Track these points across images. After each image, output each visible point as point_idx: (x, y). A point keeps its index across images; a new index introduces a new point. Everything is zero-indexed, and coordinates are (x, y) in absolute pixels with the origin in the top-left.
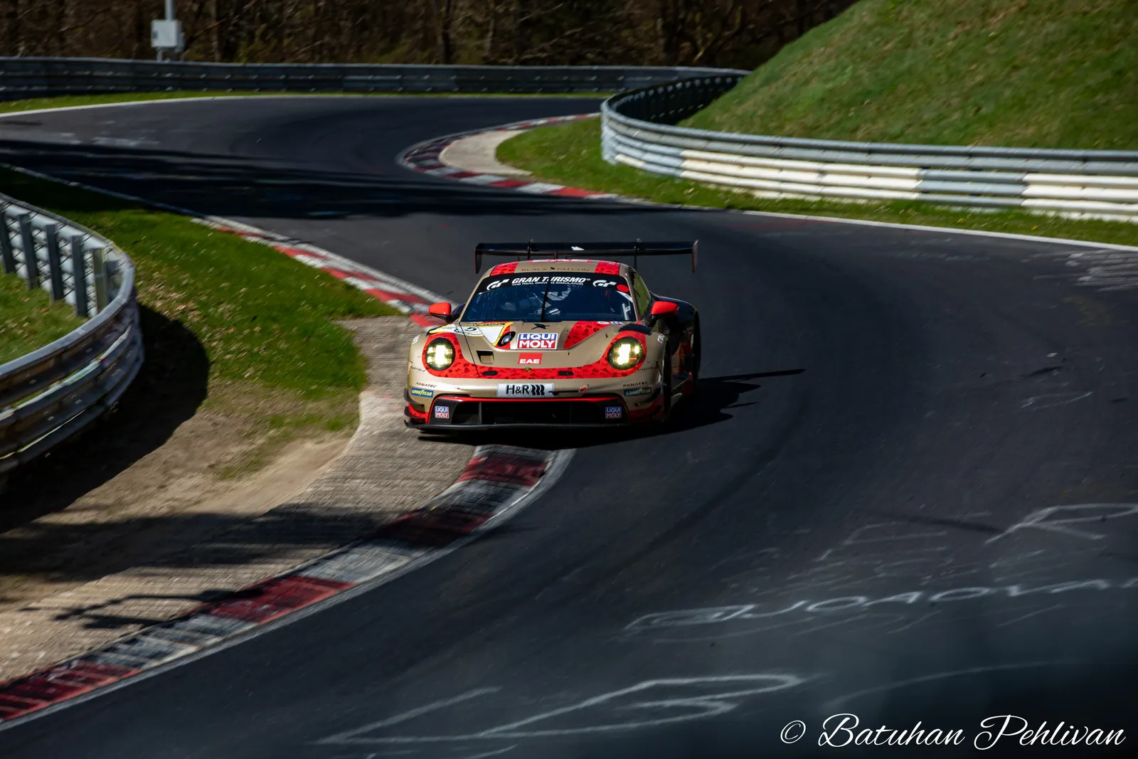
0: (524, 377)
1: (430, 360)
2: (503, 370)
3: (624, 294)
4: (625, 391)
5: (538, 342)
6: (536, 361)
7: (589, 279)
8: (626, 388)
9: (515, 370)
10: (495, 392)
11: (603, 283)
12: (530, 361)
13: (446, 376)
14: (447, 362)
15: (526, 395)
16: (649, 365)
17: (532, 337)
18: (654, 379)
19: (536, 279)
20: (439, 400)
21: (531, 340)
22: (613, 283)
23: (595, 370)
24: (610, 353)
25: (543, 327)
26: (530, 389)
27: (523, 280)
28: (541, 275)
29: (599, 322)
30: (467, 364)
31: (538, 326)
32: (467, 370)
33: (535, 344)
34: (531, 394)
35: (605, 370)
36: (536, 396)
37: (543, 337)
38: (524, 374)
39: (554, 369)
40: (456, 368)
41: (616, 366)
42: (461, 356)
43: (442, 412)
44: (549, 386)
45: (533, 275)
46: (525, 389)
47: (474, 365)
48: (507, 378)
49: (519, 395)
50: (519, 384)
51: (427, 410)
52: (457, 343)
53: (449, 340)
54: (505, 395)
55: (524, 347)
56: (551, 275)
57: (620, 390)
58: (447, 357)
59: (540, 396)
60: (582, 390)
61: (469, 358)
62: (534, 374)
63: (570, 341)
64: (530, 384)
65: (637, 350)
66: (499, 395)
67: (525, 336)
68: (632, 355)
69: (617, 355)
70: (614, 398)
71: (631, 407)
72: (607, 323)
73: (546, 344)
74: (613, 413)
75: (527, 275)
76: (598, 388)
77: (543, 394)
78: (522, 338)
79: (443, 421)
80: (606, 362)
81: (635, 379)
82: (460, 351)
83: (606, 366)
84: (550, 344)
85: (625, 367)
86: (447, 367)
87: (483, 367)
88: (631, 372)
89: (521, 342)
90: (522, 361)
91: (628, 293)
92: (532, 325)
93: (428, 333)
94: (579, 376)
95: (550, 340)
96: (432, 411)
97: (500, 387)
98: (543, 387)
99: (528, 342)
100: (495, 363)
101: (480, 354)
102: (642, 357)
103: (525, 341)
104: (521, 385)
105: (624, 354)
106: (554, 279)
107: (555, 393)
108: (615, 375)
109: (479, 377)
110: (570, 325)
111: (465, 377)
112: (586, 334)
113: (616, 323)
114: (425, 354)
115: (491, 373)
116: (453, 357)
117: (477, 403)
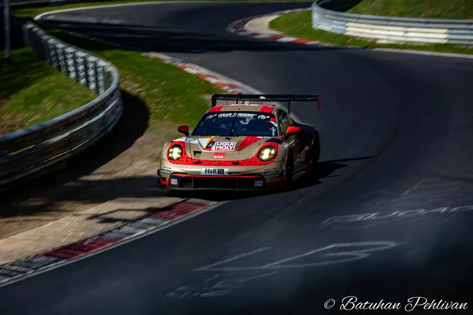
0: (214, 165)
1: (170, 155)
2: (204, 161)
3: (273, 123)
4: (265, 173)
5: (225, 147)
6: (222, 157)
7: (256, 115)
8: (265, 171)
9: (210, 161)
10: (200, 172)
11: (263, 117)
12: (219, 157)
13: (177, 164)
14: (179, 156)
15: (215, 174)
16: (279, 160)
17: (223, 144)
18: (281, 167)
19: (230, 114)
20: (174, 175)
21: (222, 146)
22: (268, 117)
23: (251, 162)
24: (260, 153)
25: (229, 139)
26: (217, 171)
27: (224, 115)
28: (233, 112)
29: (258, 137)
30: (188, 158)
31: (227, 138)
32: (187, 161)
33: (224, 148)
34: (217, 173)
35: (256, 162)
36: (220, 175)
37: (228, 145)
38: (215, 163)
39: (230, 161)
40: (183, 160)
41: (262, 160)
42: (185, 154)
43: (174, 182)
44: (226, 170)
45: (229, 112)
46: (214, 171)
47: (191, 158)
48: (206, 165)
49: (212, 174)
50: (212, 168)
51: (167, 180)
52: (184, 147)
53: (180, 145)
54: (205, 174)
55: (218, 149)
56: (238, 112)
57: (263, 172)
58: (179, 153)
59: (222, 175)
60: (243, 172)
61: (189, 154)
62: (220, 163)
63: (241, 147)
64: (217, 168)
65: (273, 152)
66: (202, 174)
67: (219, 144)
68: (270, 154)
69: (263, 154)
70: (260, 176)
71: (268, 181)
72: (262, 137)
73: (229, 148)
74: (259, 184)
75: (226, 112)
76: (251, 171)
77: (223, 174)
78: (218, 144)
79: (175, 186)
80: (257, 158)
81: (271, 167)
82: (185, 151)
83: (257, 160)
84: (231, 148)
85: (267, 160)
86: (178, 159)
87: (195, 159)
88: (269, 163)
89: (217, 147)
90: (215, 157)
91: (275, 122)
92: (224, 138)
93: (172, 142)
94: (242, 165)
95: (231, 146)
96: (170, 181)
97: (202, 170)
98: (223, 170)
99: (220, 147)
100: (202, 158)
101: (195, 152)
102: (275, 155)
103: (219, 146)
104: (212, 169)
105: (266, 154)
106: (239, 114)
107: (229, 173)
108: (260, 165)
109: (193, 165)
110: (243, 138)
111: (186, 164)
112: (250, 143)
113: (267, 137)
114: (169, 152)
115: (199, 163)
116: (181, 154)
117: (191, 177)
